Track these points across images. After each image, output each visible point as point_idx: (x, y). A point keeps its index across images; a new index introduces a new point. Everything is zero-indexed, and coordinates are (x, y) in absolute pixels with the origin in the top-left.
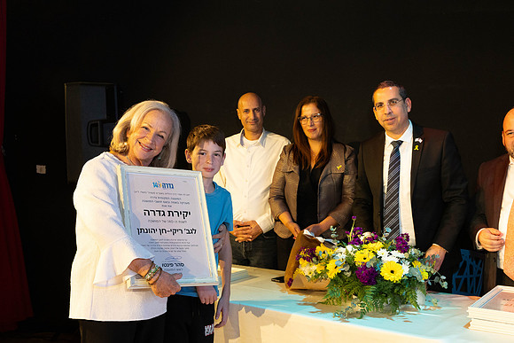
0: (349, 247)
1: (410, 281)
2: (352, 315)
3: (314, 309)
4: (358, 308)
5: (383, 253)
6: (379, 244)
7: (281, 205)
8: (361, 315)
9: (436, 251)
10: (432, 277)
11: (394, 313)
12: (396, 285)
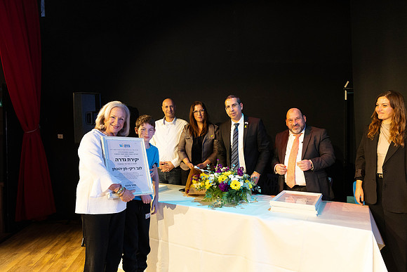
0: (216, 174)
1: (244, 189)
2: (217, 206)
3: (199, 204)
4: (220, 203)
5: (231, 176)
6: (230, 172)
7: (184, 154)
8: (221, 206)
9: (256, 175)
10: (254, 187)
11: (237, 204)
12: (237, 191)
